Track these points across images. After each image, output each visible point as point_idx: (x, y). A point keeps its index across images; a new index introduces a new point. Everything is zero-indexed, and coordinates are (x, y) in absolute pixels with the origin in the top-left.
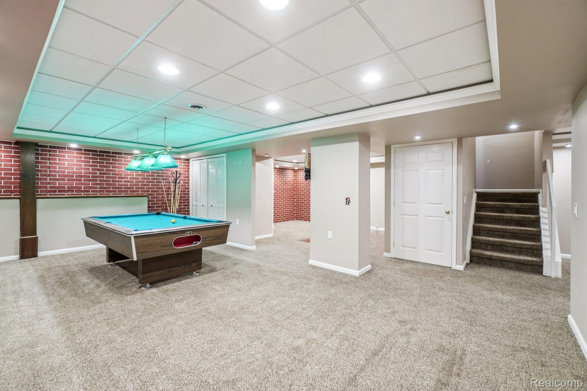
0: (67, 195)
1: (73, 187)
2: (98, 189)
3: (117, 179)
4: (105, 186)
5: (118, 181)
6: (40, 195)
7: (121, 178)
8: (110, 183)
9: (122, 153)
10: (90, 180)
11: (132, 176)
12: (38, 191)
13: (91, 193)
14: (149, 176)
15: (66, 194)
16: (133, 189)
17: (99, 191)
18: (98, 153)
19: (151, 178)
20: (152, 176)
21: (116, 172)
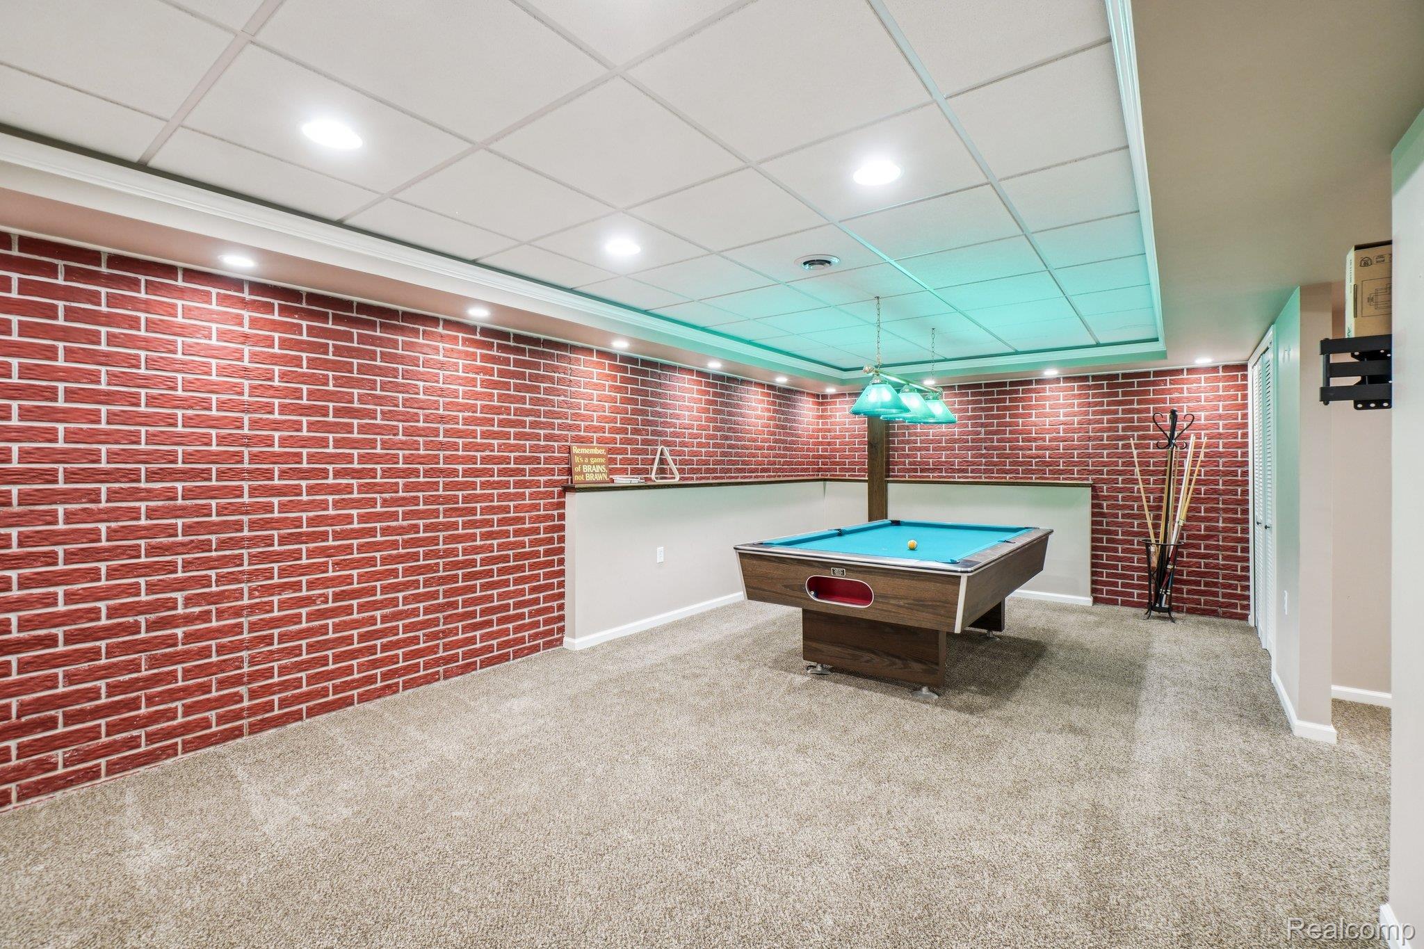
0: (933, 477)
1: (941, 463)
2: (983, 467)
3: (1021, 444)
4: (995, 459)
5: (1021, 449)
6: (897, 476)
7: (1029, 440)
8: (1005, 454)
9: (1032, 380)
10: (968, 449)
11: (1055, 435)
12: (894, 469)
13: (970, 475)
14: (1102, 430)
15: (931, 475)
16: (1059, 466)
17: (986, 471)
18: (983, 390)
19: (1108, 437)
20: (1109, 429)
21: (1018, 426)
